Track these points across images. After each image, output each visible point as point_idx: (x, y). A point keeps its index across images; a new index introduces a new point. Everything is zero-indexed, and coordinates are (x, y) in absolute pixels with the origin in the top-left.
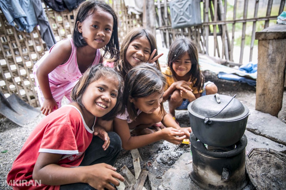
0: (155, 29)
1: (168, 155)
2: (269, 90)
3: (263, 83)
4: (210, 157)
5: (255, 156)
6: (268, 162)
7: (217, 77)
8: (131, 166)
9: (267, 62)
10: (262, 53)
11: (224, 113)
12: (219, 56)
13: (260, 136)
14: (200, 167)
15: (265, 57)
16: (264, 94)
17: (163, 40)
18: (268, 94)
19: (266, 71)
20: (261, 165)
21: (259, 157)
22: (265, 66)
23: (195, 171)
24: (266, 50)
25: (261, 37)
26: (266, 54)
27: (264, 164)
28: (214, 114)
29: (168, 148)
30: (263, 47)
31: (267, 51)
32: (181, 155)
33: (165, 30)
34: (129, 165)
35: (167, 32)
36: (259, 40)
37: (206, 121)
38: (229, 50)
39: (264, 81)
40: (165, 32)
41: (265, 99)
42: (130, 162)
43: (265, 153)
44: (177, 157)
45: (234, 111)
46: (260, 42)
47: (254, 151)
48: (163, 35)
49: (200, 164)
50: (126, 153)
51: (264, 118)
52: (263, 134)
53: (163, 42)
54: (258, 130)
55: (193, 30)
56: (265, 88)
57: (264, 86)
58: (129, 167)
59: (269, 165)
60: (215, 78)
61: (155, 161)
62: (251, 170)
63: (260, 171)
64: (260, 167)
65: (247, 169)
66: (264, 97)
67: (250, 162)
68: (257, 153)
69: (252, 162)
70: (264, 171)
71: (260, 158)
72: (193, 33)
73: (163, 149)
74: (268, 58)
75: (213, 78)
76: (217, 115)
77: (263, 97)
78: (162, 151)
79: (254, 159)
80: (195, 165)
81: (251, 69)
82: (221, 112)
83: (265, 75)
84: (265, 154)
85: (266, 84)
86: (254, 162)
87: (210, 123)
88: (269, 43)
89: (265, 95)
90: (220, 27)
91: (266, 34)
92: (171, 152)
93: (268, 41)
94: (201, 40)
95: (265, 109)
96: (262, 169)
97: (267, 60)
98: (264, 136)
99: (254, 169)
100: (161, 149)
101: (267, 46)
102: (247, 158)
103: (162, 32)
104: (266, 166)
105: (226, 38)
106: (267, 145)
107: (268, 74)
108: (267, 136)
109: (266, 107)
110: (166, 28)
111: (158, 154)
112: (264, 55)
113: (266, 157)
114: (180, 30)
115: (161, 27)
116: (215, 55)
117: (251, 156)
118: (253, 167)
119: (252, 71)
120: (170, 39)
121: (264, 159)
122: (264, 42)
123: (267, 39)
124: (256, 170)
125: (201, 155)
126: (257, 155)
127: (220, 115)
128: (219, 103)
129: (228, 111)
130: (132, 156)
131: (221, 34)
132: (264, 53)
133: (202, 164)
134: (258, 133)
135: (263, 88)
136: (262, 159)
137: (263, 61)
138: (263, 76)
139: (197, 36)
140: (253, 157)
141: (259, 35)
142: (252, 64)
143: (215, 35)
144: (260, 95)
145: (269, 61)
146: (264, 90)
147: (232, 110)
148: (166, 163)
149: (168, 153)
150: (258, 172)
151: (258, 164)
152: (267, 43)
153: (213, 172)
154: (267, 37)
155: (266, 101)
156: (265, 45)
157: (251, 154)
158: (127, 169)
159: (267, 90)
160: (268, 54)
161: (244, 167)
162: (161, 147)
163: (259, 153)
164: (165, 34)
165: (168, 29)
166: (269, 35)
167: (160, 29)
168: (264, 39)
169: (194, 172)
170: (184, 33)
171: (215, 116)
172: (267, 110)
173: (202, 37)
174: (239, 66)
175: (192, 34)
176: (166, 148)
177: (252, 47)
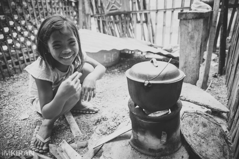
0: (90, 16)
1: (107, 125)
2: (189, 63)
3: (184, 58)
4: (150, 122)
5: (186, 118)
6: (196, 122)
7: (144, 57)
8: (70, 141)
9: (187, 39)
10: (184, 31)
11: (163, 75)
12: (145, 40)
13: (185, 101)
14: (140, 134)
15: (186, 34)
16: (185, 67)
17: (97, 27)
18: (189, 67)
19: (187, 47)
20: (192, 126)
21: (189, 118)
22: (186, 43)
23: (135, 137)
24: (186, 28)
25: (182, 17)
26: (186, 32)
27: (194, 124)
28: (153, 76)
29: (106, 118)
30: (184, 26)
31: (188, 29)
32: (119, 124)
33: (99, 17)
34: (68, 140)
35: (101, 20)
36: (181, 20)
37: (146, 84)
38: (153, 36)
39: (186, 56)
40: (98, 19)
41: (186, 71)
42: (70, 136)
43: (194, 114)
44: (115, 127)
45: (171, 73)
46: (182, 21)
47: (185, 114)
48: (96, 22)
49: (140, 130)
50: (65, 128)
51: (186, 87)
52: (188, 100)
53: (97, 28)
54: (183, 97)
55: (123, 18)
56: (186, 61)
57: (186, 59)
58: (68, 141)
59: (197, 124)
60: (142, 58)
61: (94, 133)
62: (184, 131)
63: (192, 131)
64: (191, 127)
65: (182, 130)
66: (186, 69)
67: (183, 124)
68: (187, 115)
69: (184, 124)
70: (195, 130)
71: (191, 119)
72: (123, 20)
73: (102, 120)
74: (189, 35)
75: (141, 58)
76: (156, 77)
77: (184, 69)
78: (101, 122)
79: (185, 120)
80: (135, 132)
81: (171, 50)
82: (160, 75)
83: (186, 50)
84: (194, 116)
85: (187, 58)
86: (186, 123)
87: (150, 86)
88: (188, 22)
89: (187, 68)
90: (146, 15)
91: (187, 15)
92: (109, 122)
93: (188, 21)
94: (130, 27)
95: (187, 79)
96: (193, 128)
97: (188, 37)
98: (189, 101)
99: (187, 130)
100: (99, 121)
101: (188, 25)
102: (181, 120)
103: (96, 19)
104: (196, 126)
105: (150, 25)
106: (193, 108)
107: (189, 49)
108: (191, 101)
109: (187, 78)
110: (100, 15)
111: (97, 126)
112: (185, 33)
113: (195, 118)
114: (112, 17)
115: (96, 15)
116: (142, 39)
117: (183, 118)
118: (186, 128)
119: (172, 52)
120: (103, 26)
121: (193, 119)
122: (185, 22)
123: (187, 19)
124: (188, 130)
125: (140, 121)
126: (188, 117)
127: (159, 78)
128: (157, 67)
129: (166, 73)
130: (71, 130)
131: (146, 22)
132: (185, 31)
133: (142, 130)
134: (183, 99)
135: (184, 62)
136: (192, 120)
137: (184, 38)
138: (184, 51)
139: (127, 23)
140: (185, 119)
141: (181, 16)
142: (172, 46)
143: (141, 22)
144: (183, 68)
145: (189, 38)
146: (185, 63)
147: (170, 73)
148: (105, 133)
149: (107, 124)
150: (190, 132)
151: (189, 125)
152: (188, 23)
153: (153, 137)
154: (188, 17)
155: (187, 73)
156: (186, 24)
157: (183, 117)
158: (66, 143)
159: (188, 63)
160: (188, 32)
161: (179, 128)
162: (100, 119)
163: (189, 115)
164: (99, 22)
165: (101, 16)
166: (189, 15)
167: (94, 16)
168: (185, 19)
169: (134, 139)
170: (116, 20)
171: (155, 79)
172: (188, 80)
173: (130, 24)
174: (162, 48)
175: (122, 22)
176: (105, 119)
177: (171, 32)
